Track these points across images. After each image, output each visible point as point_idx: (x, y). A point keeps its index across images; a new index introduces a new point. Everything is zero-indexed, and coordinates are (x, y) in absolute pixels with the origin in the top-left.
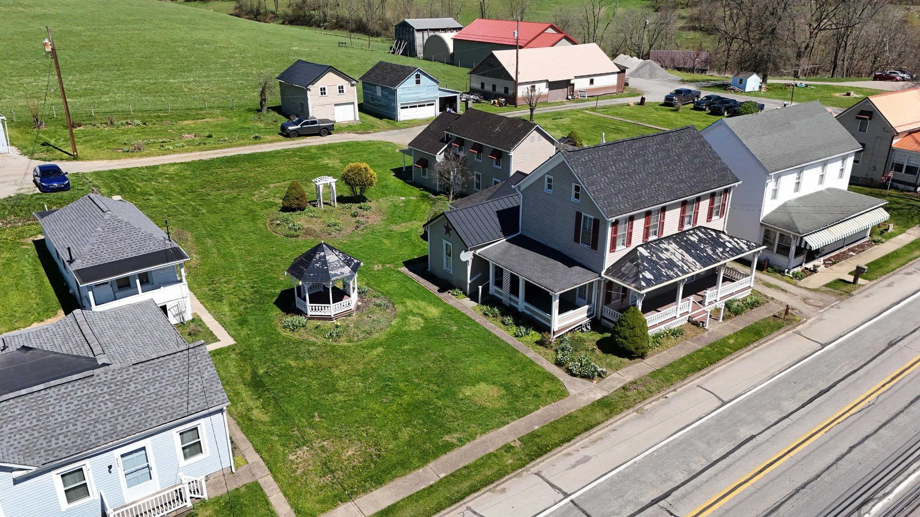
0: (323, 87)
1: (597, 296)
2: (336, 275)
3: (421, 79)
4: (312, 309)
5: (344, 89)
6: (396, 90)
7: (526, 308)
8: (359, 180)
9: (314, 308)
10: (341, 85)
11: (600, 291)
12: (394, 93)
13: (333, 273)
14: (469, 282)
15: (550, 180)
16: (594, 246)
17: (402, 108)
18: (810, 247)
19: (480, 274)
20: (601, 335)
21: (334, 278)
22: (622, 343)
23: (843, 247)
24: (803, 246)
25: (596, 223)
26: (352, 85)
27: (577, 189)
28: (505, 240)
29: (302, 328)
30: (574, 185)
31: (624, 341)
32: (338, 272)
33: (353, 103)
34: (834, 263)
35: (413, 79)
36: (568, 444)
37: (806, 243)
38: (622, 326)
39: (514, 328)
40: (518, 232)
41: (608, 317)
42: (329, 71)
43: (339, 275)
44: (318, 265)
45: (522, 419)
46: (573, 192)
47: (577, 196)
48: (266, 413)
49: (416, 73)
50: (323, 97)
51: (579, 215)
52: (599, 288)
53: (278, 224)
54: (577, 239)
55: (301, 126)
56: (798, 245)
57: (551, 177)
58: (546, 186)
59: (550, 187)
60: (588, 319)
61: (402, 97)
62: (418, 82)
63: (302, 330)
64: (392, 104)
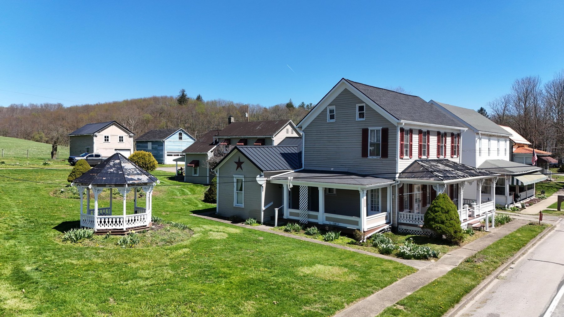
0: (107, 135)
1: (391, 201)
2: (132, 179)
3: (183, 136)
4: (101, 222)
5: (124, 139)
6: (164, 142)
7: (327, 219)
8: (143, 163)
9: (103, 220)
10: (121, 136)
11: (395, 197)
12: (162, 144)
13: (129, 177)
14: (263, 208)
15: (331, 111)
16: (385, 154)
17: (168, 155)
18: (522, 183)
19: (272, 203)
20: (405, 237)
21: (131, 182)
22: (440, 228)
23: (526, 198)
24: (515, 184)
25: (385, 132)
26: (130, 137)
27: (361, 108)
28: (293, 171)
29: (86, 239)
30: (358, 106)
31: (442, 226)
32: (136, 177)
33: (129, 150)
34: (530, 205)
35: (177, 136)
36: (457, 306)
37: (517, 180)
38: (436, 212)
39: (321, 236)
40: (302, 167)
41: (405, 222)
42: (113, 125)
43: (135, 180)
44: (112, 170)
45: (384, 289)
46: (357, 113)
47: (362, 115)
48: (30, 302)
49: (179, 132)
50: (106, 144)
51: (365, 132)
52: (394, 194)
53: (62, 192)
54: (365, 154)
55: (87, 157)
56: (511, 184)
57: (333, 107)
58: (328, 117)
59: (332, 117)
60: (388, 225)
61: (168, 147)
62: (180, 138)
63: (87, 241)
64: (161, 153)
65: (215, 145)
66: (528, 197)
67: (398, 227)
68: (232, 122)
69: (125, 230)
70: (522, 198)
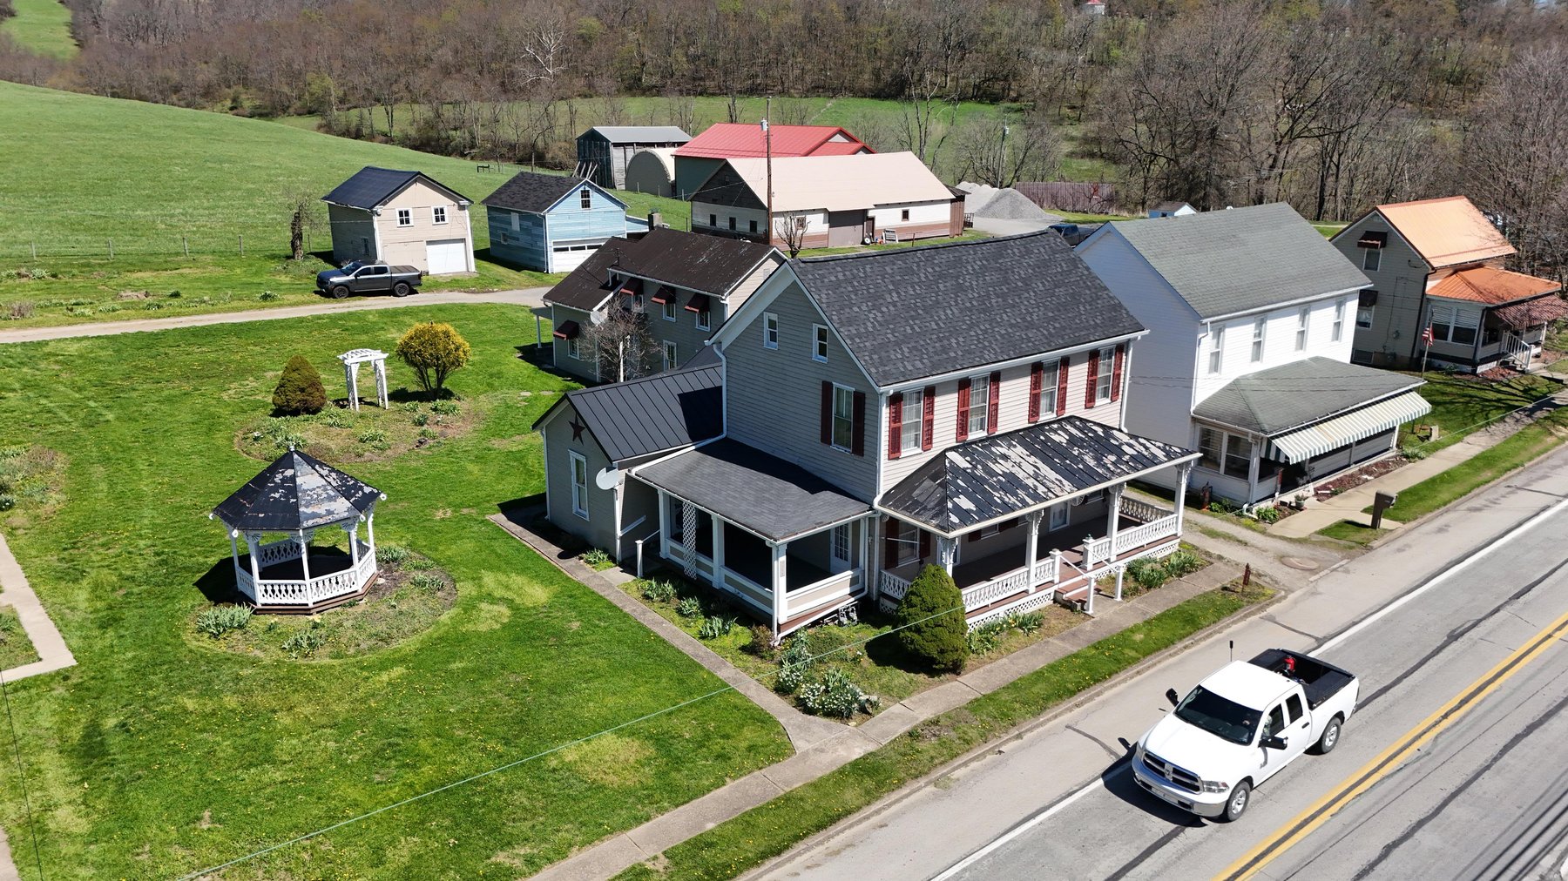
0: (403, 209)
1: (869, 548)
2: (314, 515)
3: (591, 199)
4: (266, 591)
5: (446, 214)
6: (544, 217)
7: (728, 580)
8: (431, 355)
9: (269, 588)
10: (439, 207)
11: (873, 540)
12: (540, 223)
13: (309, 511)
14: (619, 533)
15: (772, 324)
16: (858, 448)
17: (556, 250)
18: (1287, 457)
19: (643, 519)
20: (876, 631)
21: (310, 523)
22: (912, 641)
23: (1349, 466)
24: (1272, 457)
25: (860, 400)
26: (462, 208)
27: (822, 335)
28: (693, 448)
29: (237, 631)
30: (816, 327)
31: (916, 636)
32: (321, 510)
33: (463, 240)
34: (1334, 494)
35: (575, 199)
37: (1278, 450)
38: (912, 607)
39: (701, 621)
40: (721, 432)
41: (891, 593)
42: (415, 181)
43: (321, 517)
44: (277, 495)
45: (681, 808)
46: (816, 342)
47: (822, 350)
48: (87, 815)
49: (582, 189)
50: (405, 229)
51: (827, 388)
52: (871, 534)
53: (256, 439)
54: (826, 438)
55: (356, 276)
56: (1263, 456)
57: (774, 317)
58: (766, 336)
59: (773, 337)
60: (853, 599)
61: (555, 229)
62: (586, 204)
63: (237, 635)
64: (539, 244)
65: (612, 289)
66: (1356, 463)
67: (878, 601)
68: (658, 227)
69: (311, 606)
70: (1316, 474)
